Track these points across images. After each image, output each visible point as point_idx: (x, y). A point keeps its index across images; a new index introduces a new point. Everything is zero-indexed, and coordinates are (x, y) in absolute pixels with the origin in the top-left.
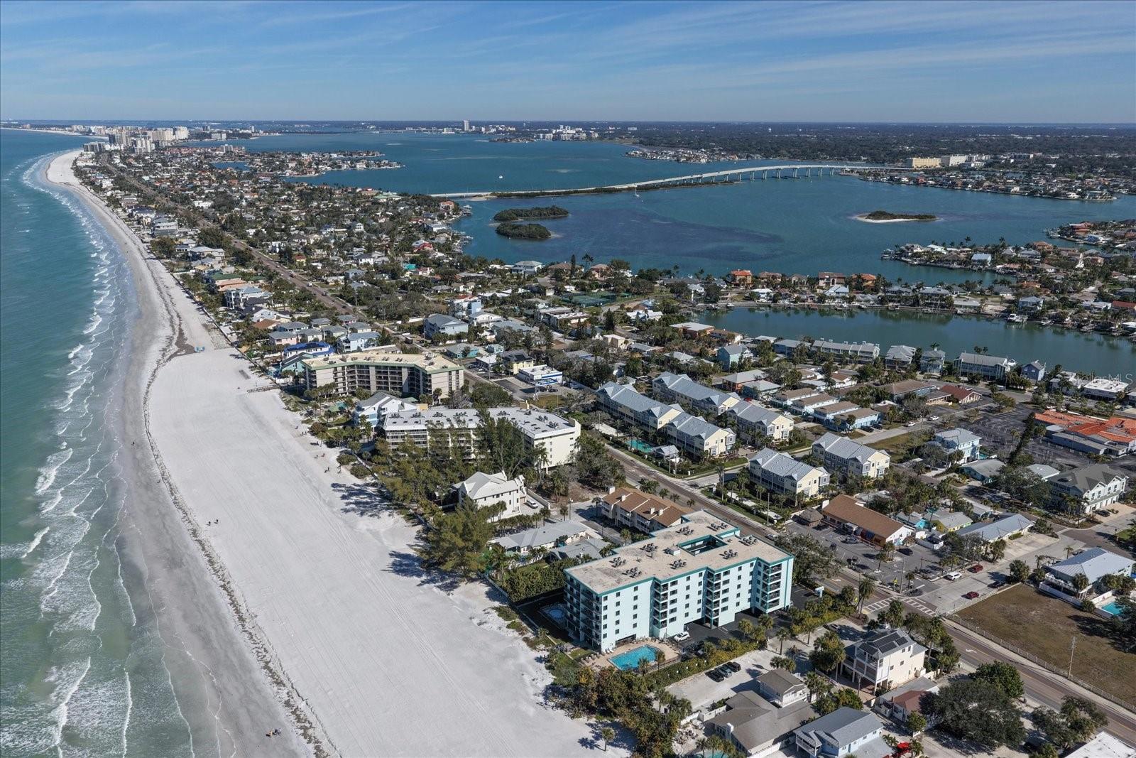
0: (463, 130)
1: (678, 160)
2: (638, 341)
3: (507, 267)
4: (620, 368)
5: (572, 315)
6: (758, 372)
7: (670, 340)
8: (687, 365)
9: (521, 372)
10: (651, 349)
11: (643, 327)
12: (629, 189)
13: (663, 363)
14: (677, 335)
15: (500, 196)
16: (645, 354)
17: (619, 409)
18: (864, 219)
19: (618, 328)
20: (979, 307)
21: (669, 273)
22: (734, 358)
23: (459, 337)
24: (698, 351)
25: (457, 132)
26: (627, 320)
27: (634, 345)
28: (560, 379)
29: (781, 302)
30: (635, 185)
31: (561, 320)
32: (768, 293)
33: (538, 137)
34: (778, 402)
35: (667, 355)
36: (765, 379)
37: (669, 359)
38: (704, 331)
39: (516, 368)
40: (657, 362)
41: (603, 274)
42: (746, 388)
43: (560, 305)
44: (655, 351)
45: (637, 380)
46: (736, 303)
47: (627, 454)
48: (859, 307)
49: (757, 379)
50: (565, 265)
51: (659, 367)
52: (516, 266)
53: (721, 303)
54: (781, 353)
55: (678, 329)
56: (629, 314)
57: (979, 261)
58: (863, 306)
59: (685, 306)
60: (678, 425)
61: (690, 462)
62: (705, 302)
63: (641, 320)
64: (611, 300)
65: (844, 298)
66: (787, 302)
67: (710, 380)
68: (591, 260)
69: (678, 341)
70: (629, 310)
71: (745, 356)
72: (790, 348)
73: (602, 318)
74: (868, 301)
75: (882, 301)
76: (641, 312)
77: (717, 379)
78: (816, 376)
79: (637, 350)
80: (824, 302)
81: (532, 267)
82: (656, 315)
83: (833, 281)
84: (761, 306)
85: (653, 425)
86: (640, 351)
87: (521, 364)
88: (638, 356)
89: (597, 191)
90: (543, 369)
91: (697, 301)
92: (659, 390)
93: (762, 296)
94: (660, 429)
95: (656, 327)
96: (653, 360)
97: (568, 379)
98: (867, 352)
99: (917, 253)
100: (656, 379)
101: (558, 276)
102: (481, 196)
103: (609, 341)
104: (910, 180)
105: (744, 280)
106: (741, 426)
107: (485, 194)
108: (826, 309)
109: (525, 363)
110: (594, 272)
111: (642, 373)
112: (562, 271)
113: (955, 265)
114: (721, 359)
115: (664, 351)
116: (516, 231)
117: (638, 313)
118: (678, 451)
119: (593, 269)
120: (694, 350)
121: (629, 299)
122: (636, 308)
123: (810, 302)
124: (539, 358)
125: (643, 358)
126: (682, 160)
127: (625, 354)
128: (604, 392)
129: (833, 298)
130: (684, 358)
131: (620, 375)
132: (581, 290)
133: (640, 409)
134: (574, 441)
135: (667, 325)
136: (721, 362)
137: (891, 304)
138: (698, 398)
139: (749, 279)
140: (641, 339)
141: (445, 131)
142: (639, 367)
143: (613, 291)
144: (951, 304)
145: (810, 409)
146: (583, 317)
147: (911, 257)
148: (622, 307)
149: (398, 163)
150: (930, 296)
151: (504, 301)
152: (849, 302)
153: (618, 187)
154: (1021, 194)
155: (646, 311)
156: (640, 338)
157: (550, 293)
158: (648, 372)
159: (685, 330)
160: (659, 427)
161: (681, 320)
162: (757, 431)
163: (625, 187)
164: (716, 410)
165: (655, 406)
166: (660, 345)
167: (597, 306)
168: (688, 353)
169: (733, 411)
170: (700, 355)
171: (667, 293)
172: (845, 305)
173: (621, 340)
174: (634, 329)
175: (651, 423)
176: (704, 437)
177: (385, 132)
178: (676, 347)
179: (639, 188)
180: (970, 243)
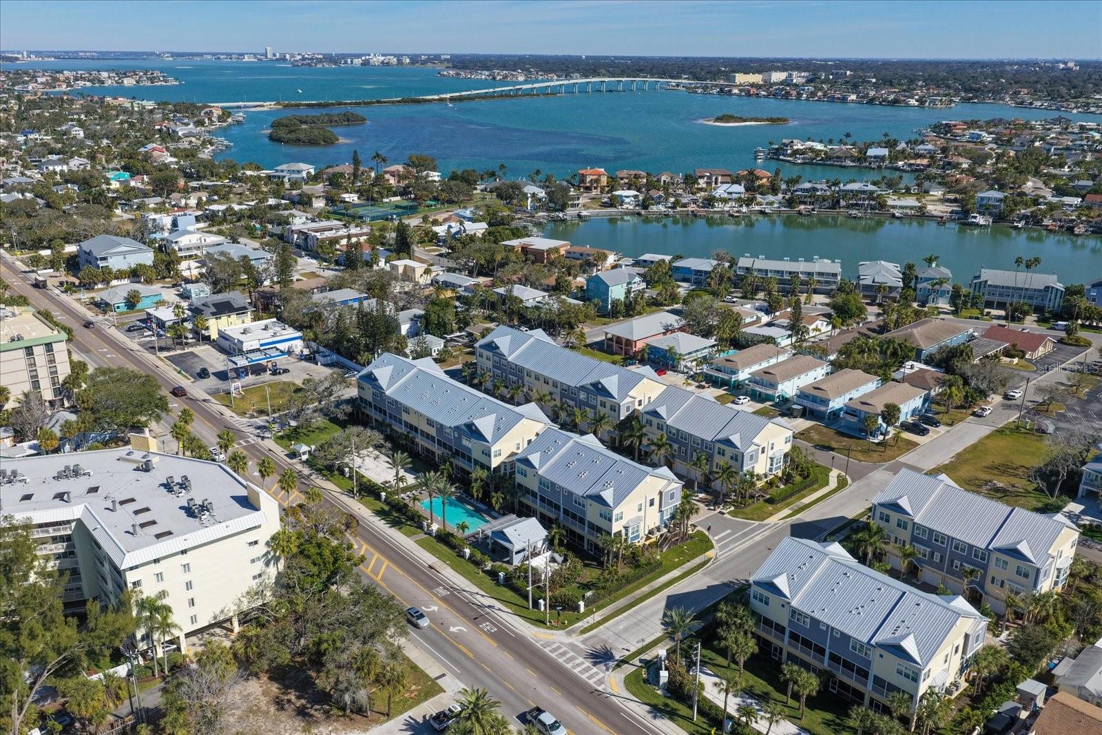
0: (266, 57)
1: (494, 78)
2: (450, 270)
3: (263, 173)
4: (415, 319)
5: (343, 232)
6: (665, 317)
7: (502, 265)
8: (537, 308)
9: (222, 335)
10: (471, 281)
11: (456, 246)
12: (441, 100)
13: (493, 306)
14: (513, 258)
15: (286, 106)
16: (461, 291)
17: (405, 417)
18: (711, 123)
19: (418, 250)
20: (920, 208)
21: (493, 174)
22: (617, 293)
23: (134, 274)
24: (552, 281)
25: (259, 59)
26: (433, 238)
27: (443, 277)
28: (298, 346)
29: (654, 208)
30: (448, 96)
31: (323, 241)
32: (636, 197)
33: (346, 62)
34: (720, 375)
35: (501, 290)
36: (681, 329)
37: (504, 299)
38: (556, 250)
39: (215, 326)
40: (482, 304)
41: (401, 177)
42: (653, 350)
43: (328, 219)
44: (477, 285)
45: (447, 341)
46: (591, 210)
47: (421, 543)
48: (762, 213)
49: (668, 330)
50: (347, 168)
51: (487, 312)
52: (277, 171)
53: (571, 212)
54: (684, 280)
55: (513, 247)
56: (436, 229)
57: (875, 157)
58: (767, 211)
59: (519, 216)
60: (542, 464)
61: (579, 565)
62: (547, 210)
63: (454, 237)
64: (411, 210)
65: (739, 200)
66: (661, 208)
67: (582, 335)
68: (384, 160)
69: (517, 267)
70: (435, 223)
71: (635, 287)
72: (698, 272)
73: (392, 236)
74: (771, 203)
75: (790, 203)
76: (453, 224)
77: (595, 333)
78: (759, 319)
79: (447, 285)
80: (713, 206)
81: (299, 172)
82: (479, 228)
83: (716, 179)
84: (626, 214)
85: (482, 459)
86: (453, 287)
87: (224, 318)
88: (449, 294)
89: (404, 101)
90: (266, 328)
91: (536, 209)
92: (490, 364)
93: (627, 200)
94: (497, 469)
95: (478, 245)
96: (476, 301)
97: (314, 345)
98: (828, 274)
99: (797, 150)
100: (482, 342)
101: (334, 181)
102: (263, 106)
103: (401, 270)
104: (741, 91)
105: (597, 181)
106: (676, 446)
107: (268, 103)
108: (716, 216)
109: (234, 317)
110: (387, 176)
111: (455, 326)
112: (342, 175)
113: (849, 163)
114: (594, 293)
115: (493, 285)
116: (293, 136)
117: (450, 227)
118: (544, 533)
119: (386, 172)
120: (545, 282)
121: (436, 209)
122: (445, 220)
123: (692, 207)
124: (265, 306)
125: (459, 298)
126: (498, 78)
127: (427, 292)
128: (371, 378)
129: (725, 201)
130: (529, 296)
131: (414, 333)
132: (368, 200)
133: (450, 420)
134: (261, 549)
135: (496, 242)
136: (596, 301)
137: (802, 207)
138: (573, 383)
139: (604, 180)
140: (454, 266)
141: (246, 59)
142: (450, 317)
143: (414, 200)
144: (882, 205)
145: (788, 388)
146: (361, 235)
147: (791, 155)
148: (425, 219)
149: (176, 79)
150: (855, 194)
151: (240, 216)
152: (747, 205)
153: (427, 97)
154: (859, 103)
155: (461, 223)
156: (452, 264)
157: (319, 204)
158: (467, 324)
159: (525, 250)
160: (495, 462)
161: (516, 234)
162: (719, 460)
163: (436, 97)
164: (615, 408)
165: (483, 413)
166: (486, 275)
167: (387, 220)
168: (534, 286)
169: (655, 414)
170: (556, 289)
171: (491, 199)
172: (744, 209)
173: (419, 268)
174: (444, 250)
175: (476, 455)
176: (610, 500)
177: (179, 59)
178: (514, 278)
179: (452, 99)
180: (849, 140)
